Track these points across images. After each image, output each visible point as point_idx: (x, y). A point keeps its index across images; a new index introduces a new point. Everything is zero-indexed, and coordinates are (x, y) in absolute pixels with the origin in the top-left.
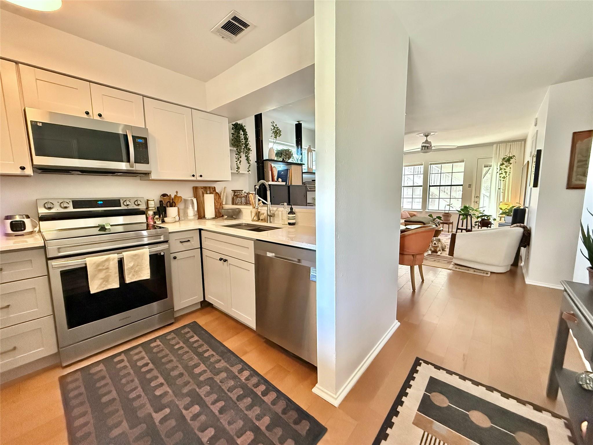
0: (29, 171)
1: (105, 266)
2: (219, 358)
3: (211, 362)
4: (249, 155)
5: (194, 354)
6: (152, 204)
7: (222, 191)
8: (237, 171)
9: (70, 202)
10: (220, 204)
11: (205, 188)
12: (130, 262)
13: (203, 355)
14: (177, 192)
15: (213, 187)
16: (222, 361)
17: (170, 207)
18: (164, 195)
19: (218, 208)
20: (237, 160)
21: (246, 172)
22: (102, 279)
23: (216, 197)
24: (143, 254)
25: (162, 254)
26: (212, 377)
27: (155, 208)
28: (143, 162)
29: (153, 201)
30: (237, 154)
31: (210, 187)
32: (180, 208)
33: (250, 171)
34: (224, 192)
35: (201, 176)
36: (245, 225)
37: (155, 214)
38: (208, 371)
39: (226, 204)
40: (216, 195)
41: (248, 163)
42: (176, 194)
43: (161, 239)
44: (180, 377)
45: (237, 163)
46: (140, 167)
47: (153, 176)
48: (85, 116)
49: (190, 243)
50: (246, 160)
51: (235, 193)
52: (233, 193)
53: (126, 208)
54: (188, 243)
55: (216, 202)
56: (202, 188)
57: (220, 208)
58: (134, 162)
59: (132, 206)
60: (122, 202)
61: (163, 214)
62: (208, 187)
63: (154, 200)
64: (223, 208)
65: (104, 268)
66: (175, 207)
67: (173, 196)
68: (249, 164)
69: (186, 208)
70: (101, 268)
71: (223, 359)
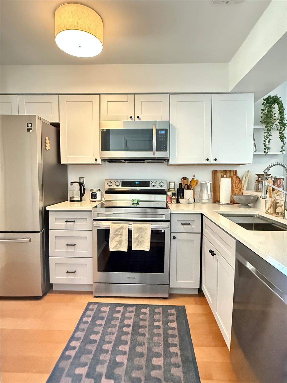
0: (99, 161)
1: (120, 232)
2: (180, 363)
3: (170, 362)
4: (284, 131)
5: (164, 341)
6: (172, 186)
7: (244, 175)
8: (265, 152)
9: (120, 182)
10: (240, 189)
11: (225, 172)
12: (136, 233)
13: (169, 347)
14: (194, 176)
15: (234, 171)
16: (181, 369)
17: (187, 189)
18: (184, 178)
19: (236, 193)
20: (265, 139)
21: (279, 153)
22: (118, 241)
23: (236, 181)
24: (146, 229)
25: (163, 232)
26: (161, 379)
27: (175, 190)
28: (163, 150)
29: (174, 184)
30: (266, 132)
31: (230, 171)
32: (195, 191)
33: (284, 150)
34: (246, 176)
35: (216, 160)
36: (257, 217)
37: (173, 194)
38: (163, 370)
39: (247, 189)
40: (236, 179)
41: (281, 141)
42: (193, 178)
43: (163, 218)
44: (140, 357)
45: (265, 142)
46: (160, 154)
47: (171, 162)
48: (130, 120)
49: (191, 226)
50: (279, 137)
51: (259, 177)
52: (257, 177)
53: (152, 188)
54: (189, 226)
55: (235, 187)
56: (221, 172)
57: (239, 193)
58: (155, 151)
59: (157, 187)
60: (150, 183)
61: (181, 195)
62: (229, 171)
63: (174, 182)
64: (242, 194)
65: (119, 233)
66: (191, 189)
67: (190, 179)
68: (283, 142)
69: (201, 191)
70: (117, 233)
71: (183, 366)
